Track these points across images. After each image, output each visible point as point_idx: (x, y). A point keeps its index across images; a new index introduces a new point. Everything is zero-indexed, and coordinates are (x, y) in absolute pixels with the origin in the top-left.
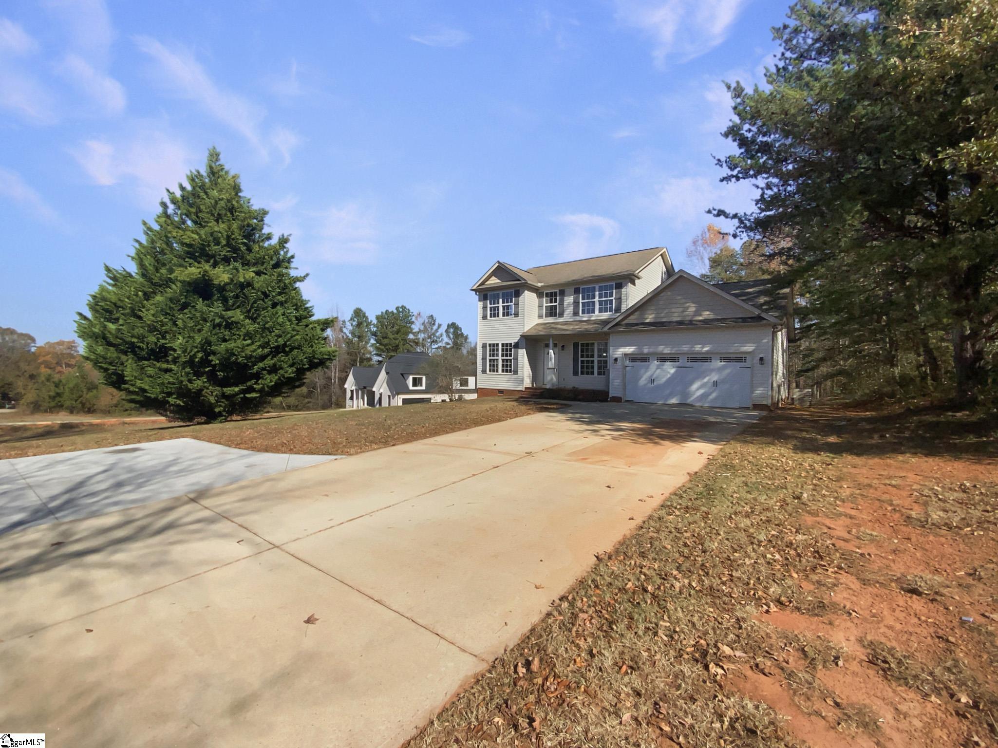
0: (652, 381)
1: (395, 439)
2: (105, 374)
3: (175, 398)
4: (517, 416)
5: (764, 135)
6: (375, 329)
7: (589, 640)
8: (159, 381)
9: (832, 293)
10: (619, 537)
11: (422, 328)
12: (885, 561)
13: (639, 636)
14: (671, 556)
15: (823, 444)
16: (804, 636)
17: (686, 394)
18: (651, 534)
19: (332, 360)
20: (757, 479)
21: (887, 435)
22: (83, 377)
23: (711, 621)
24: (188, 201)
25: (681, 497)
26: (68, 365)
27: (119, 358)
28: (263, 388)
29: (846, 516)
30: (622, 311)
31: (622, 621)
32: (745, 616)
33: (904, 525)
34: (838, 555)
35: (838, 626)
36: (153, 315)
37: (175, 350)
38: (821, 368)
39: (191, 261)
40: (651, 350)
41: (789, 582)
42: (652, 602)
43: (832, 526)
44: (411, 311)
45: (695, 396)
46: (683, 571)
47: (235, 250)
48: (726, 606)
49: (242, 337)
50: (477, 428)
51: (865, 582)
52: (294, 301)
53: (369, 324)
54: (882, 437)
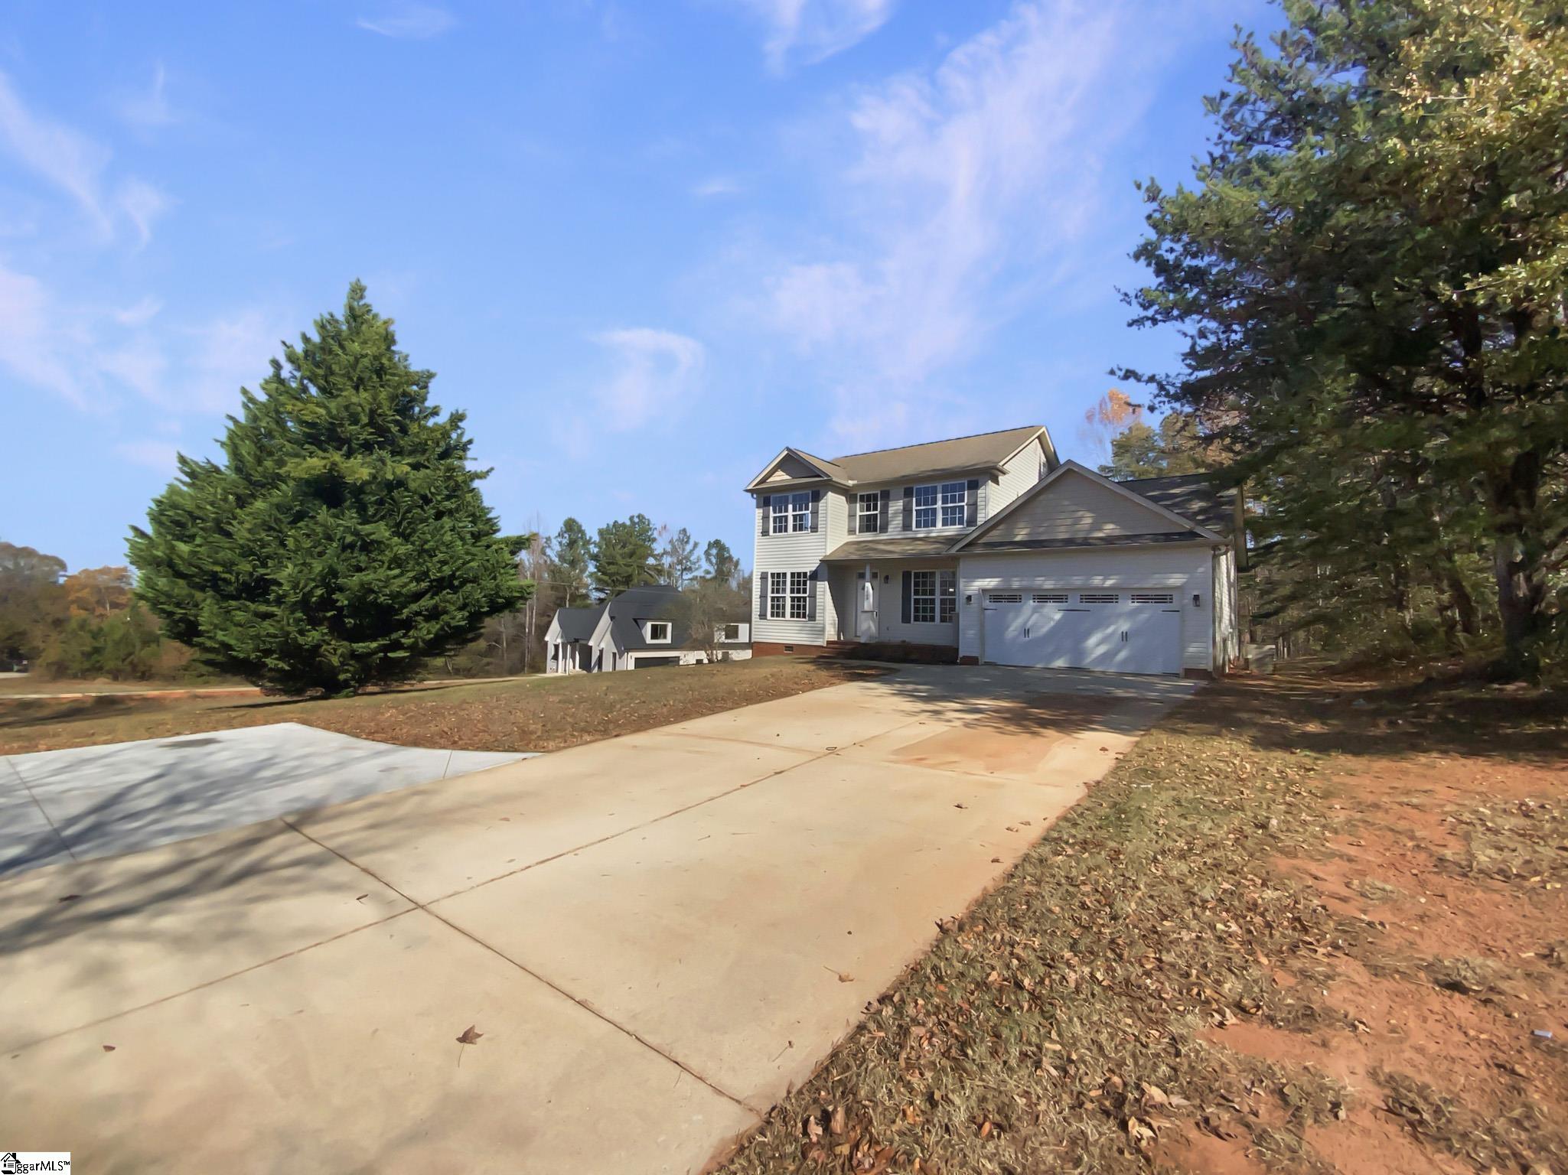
0: (1027, 632)
1: (619, 726)
2: (168, 621)
3: (276, 659)
4: (813, 688)
5: (1194, 256)
6: (596, 550)
7: (928, 1075)
8: (252, 632)
9: (1304, 496)
10: (974, 892)
11: (669, 548)
12: (1407, 935)
13: (1011, 1069)
14: (1060, 924)
15: (1298, 736)
16: (1283, 1068)
17: (1079, 652)
18: (1028, 887)
19: (526, 599)
20: (1195, 794)
21: (1400, 722)
22: (138, 624)
23: (1129, 1042)
24: (314, 358)
25: (1075, 825)
26: (115, 605)
27: (192, 596)
28: (416, 643)
29: (1341, 857)
30: (979, 523)
31: (982, 1040)
32: (1184, 1032)
33: (1435, 873)
34: (1332, 924)
35: (1337, 1048)
36: (249, 531)
37: (280, 585)
38: (1290, 612)
39: (313, 448)
40: (1024, 583)
41: (1254, 972)
42: (1030, 1006)
43: (1320, 875)
44: (652, 522)
45: (1094, 656)
46: (1081, 952)
47: (382, 431)
48: (1153, 1015)
49: (386, 565)
50: (750, 707)
51: (1377, 971)
52: (470, 508)
53: (588, 542)
54: (1392, 724)
